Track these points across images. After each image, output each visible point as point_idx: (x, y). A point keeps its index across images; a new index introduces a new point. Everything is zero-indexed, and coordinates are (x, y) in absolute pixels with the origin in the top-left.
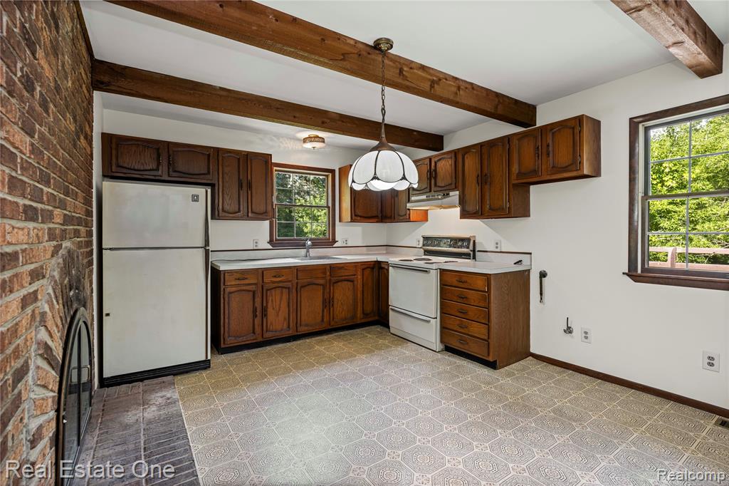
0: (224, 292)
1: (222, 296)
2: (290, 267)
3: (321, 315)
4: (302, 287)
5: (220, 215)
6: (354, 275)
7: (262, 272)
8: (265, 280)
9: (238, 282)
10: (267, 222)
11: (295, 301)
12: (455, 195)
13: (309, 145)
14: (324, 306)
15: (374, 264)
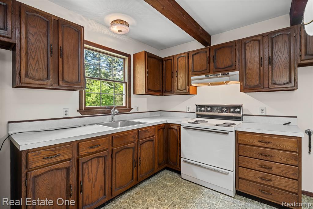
0: (27, 178)
1: (23, 183)
2: (106, 136)
3: (131, 174)
4: (116, 153)
5: (23, 81)
6: (153, 136)
7: (77, 145)
8: (81, 153)
9: (46, 162)
10: (77, 92)
11: (110, 167)
12: (235, 74)
13: (115, 28)
14: (134, 166)
15: (165, 126)
